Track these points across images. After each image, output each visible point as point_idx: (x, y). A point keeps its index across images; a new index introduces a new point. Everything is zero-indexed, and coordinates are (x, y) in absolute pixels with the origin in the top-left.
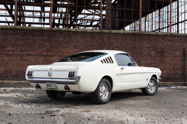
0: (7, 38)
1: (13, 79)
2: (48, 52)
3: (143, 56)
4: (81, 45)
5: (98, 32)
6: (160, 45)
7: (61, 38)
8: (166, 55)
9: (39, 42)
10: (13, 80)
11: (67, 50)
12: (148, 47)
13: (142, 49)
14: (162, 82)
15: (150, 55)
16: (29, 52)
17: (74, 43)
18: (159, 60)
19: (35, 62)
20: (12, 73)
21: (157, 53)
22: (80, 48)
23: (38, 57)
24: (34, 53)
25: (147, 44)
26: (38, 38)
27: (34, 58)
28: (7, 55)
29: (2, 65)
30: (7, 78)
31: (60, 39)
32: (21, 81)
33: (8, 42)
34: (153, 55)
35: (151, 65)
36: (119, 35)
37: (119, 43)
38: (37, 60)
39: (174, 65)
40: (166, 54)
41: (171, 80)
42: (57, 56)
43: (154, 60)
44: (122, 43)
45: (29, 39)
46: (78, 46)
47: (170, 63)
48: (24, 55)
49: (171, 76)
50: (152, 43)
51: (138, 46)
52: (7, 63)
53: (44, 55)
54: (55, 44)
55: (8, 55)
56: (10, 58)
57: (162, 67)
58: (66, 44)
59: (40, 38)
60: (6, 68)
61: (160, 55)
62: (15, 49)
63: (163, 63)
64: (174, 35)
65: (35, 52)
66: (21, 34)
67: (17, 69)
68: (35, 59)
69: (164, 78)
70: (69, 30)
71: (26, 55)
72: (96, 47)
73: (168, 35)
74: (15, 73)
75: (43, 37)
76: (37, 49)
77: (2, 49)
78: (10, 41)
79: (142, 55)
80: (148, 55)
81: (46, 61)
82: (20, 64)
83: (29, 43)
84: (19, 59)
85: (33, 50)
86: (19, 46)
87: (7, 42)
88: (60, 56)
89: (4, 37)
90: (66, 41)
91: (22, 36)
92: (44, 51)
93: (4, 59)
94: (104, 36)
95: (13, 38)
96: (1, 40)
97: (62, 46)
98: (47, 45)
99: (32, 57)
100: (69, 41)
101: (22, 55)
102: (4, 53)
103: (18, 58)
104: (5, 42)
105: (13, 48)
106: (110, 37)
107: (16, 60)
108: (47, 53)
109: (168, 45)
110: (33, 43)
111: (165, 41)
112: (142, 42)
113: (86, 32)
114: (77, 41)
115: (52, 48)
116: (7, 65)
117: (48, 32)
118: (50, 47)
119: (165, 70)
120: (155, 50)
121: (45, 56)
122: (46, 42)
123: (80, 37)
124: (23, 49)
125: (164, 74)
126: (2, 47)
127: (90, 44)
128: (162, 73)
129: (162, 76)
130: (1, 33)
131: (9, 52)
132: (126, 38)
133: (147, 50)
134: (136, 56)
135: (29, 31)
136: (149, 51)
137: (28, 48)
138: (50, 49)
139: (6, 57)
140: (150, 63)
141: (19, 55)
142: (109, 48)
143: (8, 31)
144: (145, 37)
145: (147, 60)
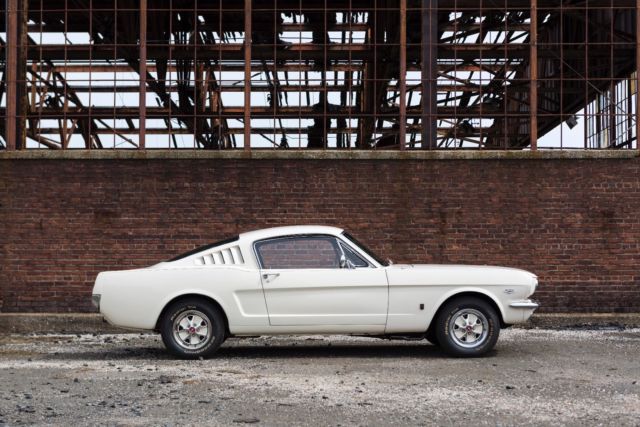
0: (120, 188)
2: (240, 226)
3: (542, 231)
4: (339, 201)
6: (602, 190)
7: (279, 180)
8: (623, 224)
9: (212, 195)
11: (297, 217)
12: (558, 200)
13: (537, 206)
14: (610, 312)
15: (567, 227)
16: (183, 228)
17: (317, 196)
18: (596, 242)
21: (590, 220)
22: (335, 211)
23: (211, 241)
24: (197, 230)
25: (556, 191)
26: (209, 184)
28: (120, 237)
31: (276, 185)
33: (124, 201)
34: (578, 225)
35: (569, 257)
36: (462, 165)
37: (460, 191)
40: (621, 221)
43: (579, 241)
44: (473, 189)
45: (184, 188)
46: (330, 206)
47: (636, 252)
48: (169, 237)
50: (573, 186)
51: (525, 199)
52: (120, 261)
53: (226, 235)
54: (260, 200)
55: (124, 238)
56: (129, 245)
57: (610, 264)
58: (295, 200)
59: (215, 184)
61: (600, 226)
62: (142, 218)
63: (613, 251)
65: (201, 227)
66: (160, 173)
69: (618, 299)
70: (301, 157)
71: (175, 237)
72: (387, 206)
73: (629, 159)
75: (223, 181)
76: (208, 216)
77: (105, 219)
78: (128, 195)
79: (537, 226)
80: (559, 226)
83: (185, 200)
84: (156, 248)
85: (196, 222)
86: (153, 211)
87: (121, 199)
89: (111, 186)
90: (294, 190)
91: (162, 181)
92: (225, 223)
93: (111, 250)
94: (413, 169)
95: (137, 188)
97: (281, 206)
98: (236, 206)
99: (193, 243)
100: (304, 190)
101: (162, 237)
102: (111, 231)
103: (152, 245)
104: (115, 200)
105: (136, 216)
106: (432, 171)
107: (148, 252)
108: (238, 228)
109: (630, 190)
110: (195, 200)
111: (618, 177)
112: (538, 185)
113: (353, 160)
114: (328, 191)
115: (253, 212)
117: (240, 166)
118: (245, 211)
119: (618, 273)
120: (585, 210)
122: (234, 194)
123: (336, 175)
124: (166, 220)
125: (615, 288)
126: (107, 214)
127: (368, 195)
128: (610, 283)
129: (610, 294)
130: (103, 173)
131: (126, 230)
132: (485, 172)
133: (557, 211)
134: (520, 231)
135: (182, 166)
136: (564, 212)
137: (181, 215)
138: (246, 216)
139: (117, 245)
140: (567, 252)
141: (155, 237)
142: (430, 206)
143: (121, 166)
144: (550, 168)
145: (555, 241)
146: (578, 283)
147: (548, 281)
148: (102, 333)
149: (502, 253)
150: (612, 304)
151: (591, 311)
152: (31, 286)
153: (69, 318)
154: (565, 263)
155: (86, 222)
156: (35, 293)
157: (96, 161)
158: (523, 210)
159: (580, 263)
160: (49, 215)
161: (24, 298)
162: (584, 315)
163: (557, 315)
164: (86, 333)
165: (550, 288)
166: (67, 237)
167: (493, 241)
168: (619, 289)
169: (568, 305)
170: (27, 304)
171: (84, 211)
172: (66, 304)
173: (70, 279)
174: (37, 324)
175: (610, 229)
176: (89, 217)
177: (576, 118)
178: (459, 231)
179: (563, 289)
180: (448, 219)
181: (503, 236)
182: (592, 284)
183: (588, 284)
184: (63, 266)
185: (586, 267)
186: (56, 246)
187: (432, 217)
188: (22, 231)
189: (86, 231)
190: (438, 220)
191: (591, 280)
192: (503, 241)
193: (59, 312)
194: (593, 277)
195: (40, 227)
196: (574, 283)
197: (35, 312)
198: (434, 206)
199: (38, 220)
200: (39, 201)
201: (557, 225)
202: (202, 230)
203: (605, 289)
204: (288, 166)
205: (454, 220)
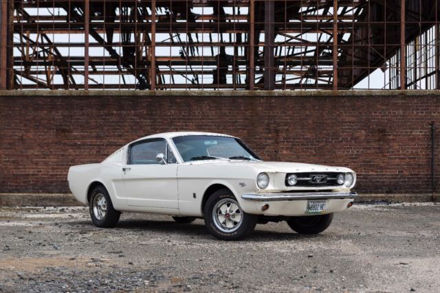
0: (72, 114)
3: (340, 142)
4: (211, 122)
5: (246, 94)
6: (378, 116)
7: (173, 110)
8: (391, 137)
9: (130, 119)
12: (350, 122)
13: (337, 126)
14: (383, 193)
15: (356, 139)
16: (112, 140)
17: (197, 119)
18: (374, 148)
21: (370, 135)
25: (349, 116)
26: (128, 112)
28: (72, 145)
29: (63, 165)
31: (171, 113)
33: (75, 122)
34: (363, 138)
35: (357, 158)
36: (289, 100)
37: (288, 116)
39: (409, 158)
40: (390, 135)
41: (403, 191)
43: (364, 148)
44: (296, 115)
45: (112, 114)
46: (205, 125)
47: (400, 155)
48: (103, 145)
49: (402, 182)
50: (360, 113)
51: (329, 121)
54: (162, 122)
55: (75, 146)
56: (78, 151)
57: (383, 162)
58: (183, 122)
59: (133, 112)
61: (377, 138)
62: (86, 134)
63: (385, 154)
64: (408, 94)
66: (98, 105)
69: (388, 185)
71: (107, 145)
72: (242, 126)
75: (138, 110)
77: (63, 134)
78: (77, 119)
79: (337, 139)
80: (351, 139)
83: (113, 122)
84: (96, 152)
86: (93, 129)
87: (73, 121)
89: (66, 113)
90: (183, 116)
91: (99, 110)
93: (67, 153)
94: (258, 102)
95: (83, 114)
96: (61, 117)
98: (146, 125)
100: (188, 116)
101: (99, 145)
102: (66, 141)
103: (92, 150)
104: (69, 122)
105: (82, 132)
106: (270, 104)
107: (90, 155)
109: (395, 116)
110: (120, 122)
111: (389, 107)
112: (338, 112)
113: (220, 97)
114: (204, 116)
117: (148, 100)
118: (151, 129)
119: (389, 169)
120: (367, 128)
122: (145, 118)
123: (209, 106)
124: (102, 134)
125: (386, 178)
126: (64, 131)
127: (230, 119)
128: (383, 175)
129: (383, 182)
130: (61, 105)
131: (76, 141)
132: (304, 104)
133: (350, 129)
134: (326, 142)
135: (111, 100)
136: (354, 130)
137: (111, 131)
139: (70, 150)
140: (356, 155)
141: (94, 145)
142: (269, 126)
143: (73, 100)
144: (345, 102)
145: (348, 148)
148: (60, 206)
149: (314, 155)
150: (384, 188)
151: (371, 193)
152: (16, 176)
153: (40, 197)
154: (354, 162)
155: (51, 136)
156: (18, 181)
157: (57, 97)
158: (328, 128)
159: (364, 161)
160: (27, 131)
161: (12, 184)
162: (367, 195)
164: (51, 206)
166: (39, 145)
167: (309, 148)
168: (389, 178)
170: (13, 188)
171: (49, 129)
172: (38, 188)
173: (41, 172)
174: (20, 200)
175: (383, 140)
176: (52, 132)
178: (287, 142)
180: (280, 134)
181: (315, 145)
182: (372, 175)
183: (369, 175)
184: (36, 164)
185: (368, 165)
186: (32, 151)
187: (270, 133)
188: (10, 141)
189: (51, 141)
190: (275, 135)
191: (371, 173)
192: (315, 148)
193: (34, 193)
194: (372, 171)
195: (21, 139)
197: (19, 192)
198: (272, 125)
199: (20, 134)
200: (21, 122)
201: (349, 138)
203: (380, 179)
204: (179, 101)
205: (284, 135)
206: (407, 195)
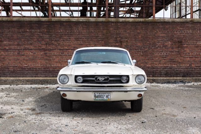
0: (3, 31)
1: (11, 75)
3: (157, 48)
4: (84, 37)
5: (104, 21)
6: (178, 33)
7: (62, 29)
8: (185, 45)
9: (37, 34)
10: (11, 77)
11: (68, 42)
12: (162, 37)
13: (155, 39)
14: (180, 77)
15: (165, 46)
16: (27, 46)
17: (76, 35)
18: (176, 52)
19: (33, 57)
20: (10, 69)
21: (174, 44)
22: (82, 40)
23: (37, 51)
24: (32, 47)
25: (162, 33)
26: (36, 30)
27: (32, 53)
28: (3, 49)
30: (4, 74)
31: (60, 31)
32: (19, 78)
33: (5, 36)
34: (169, 46)
35: (166, 57)
36: (128, 24)
37: (127, 33)
38: (36, 55)
39: (195, 57)
41: (191, 75)
42: (58, 50)
43: (170, 52)
44: (132, 33)
45: (27, 32)
46: (80, 38)
47: (190, 55)
48: (21, 49)
49: (191, 71)
50: (168, 32)
51: (151, 36)
52: (3, 58)
53: (42, 49)
54: (55, 36)
55: (5, 50)
56: (6, 53)
57: (181, 60)
58: (67, 36)
59: (38, 30)
60: (3, 64)
61: (177, 46)
62: (11, 43)
63: (182, 55)
64: (195, 21)
66: (18, 26)
67: (14, 65)
68: (34, 53)
69: (183, 72)
70: (70, 21)
71: (24, 49)
72: (101, 39)
73: (188, 22)
74: (12, 70)
75: (42, 29)
76: (35, 42)
78: (6, 34)
79: (156, 46)
81: (45, 55)
82: (18, 59)
83: (27, 36)
84: (17, 54)
85: (31, 44)
86: (16, 40)
87: (3, 36)
88: (60, 50)
90: (68, 33)
91: (19, 29)
92: (42, 44)
94: (110, 25)
95: (9, 32)
97: (62, 38)
98: (46, 38)
99: (30, 52)
100: (71, 33)
101: (19, 49)
103: (15, 53)
104: (1, 36)
105: (9, 42)
106: (117, 26)
107: (13, 55)
108: (47, 46)
109: (188, 33)
110: (31, 36)
111: (184, 28)
112: (155, 31)
113: (89, 22)
114: (80, 33)
115: (52, 41)
116: (4, 61)
118: (49, 40)
119: (183, 63)
120: (172, 40)
121: (44, 50)
122: (45, 34)
123: (82, 27)
124: (20, 43)
125: (182, 69)
127: (94, 35)
128: (181, 67)
129: (180, 71)
131: (5, 47)
132: (137, 27)
133: (162, 41)
134: (149, 48)
135: (26, 23)
136: (165, 41)
137: (26, 42)
138: (50, 42)
139: (2, 52)
140: (165, 55)
141: (16, 49)
142: (117, 39)
143: (3, 23)
144: (159, 25)
145: (161, 52)
146: (169, 67)
147: (159, 66)
149: (142, 56)
150: (181, 74)
151: (174, 77)
154: (164, 59)
158: (150, 40)
159: (170, 59)
162: (171, 78)
163: (162, 78)
165: (159, 69)
167: (139, 52)
168: (184, 69)
169: (165, 75)
175: (181, 47)
177: (168, 7)
178: (127, 48)
179: (164, 69)
180: (123, 44)
181: (142, 50)
185: (172, 61)
187: (117, 43)
190: (120, 44)
191: (173, 66)
192: (143, 51)
194: (175, 64)
196: (168, 67)
198: (118, 39)
201: (162, 46)
202: (34, 47)
203: (179, 69)
204: (65, 24)
205: (125, 44)
206: (194, 78)
